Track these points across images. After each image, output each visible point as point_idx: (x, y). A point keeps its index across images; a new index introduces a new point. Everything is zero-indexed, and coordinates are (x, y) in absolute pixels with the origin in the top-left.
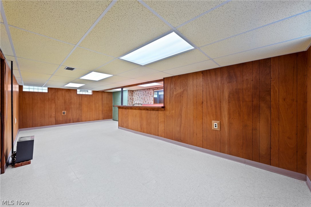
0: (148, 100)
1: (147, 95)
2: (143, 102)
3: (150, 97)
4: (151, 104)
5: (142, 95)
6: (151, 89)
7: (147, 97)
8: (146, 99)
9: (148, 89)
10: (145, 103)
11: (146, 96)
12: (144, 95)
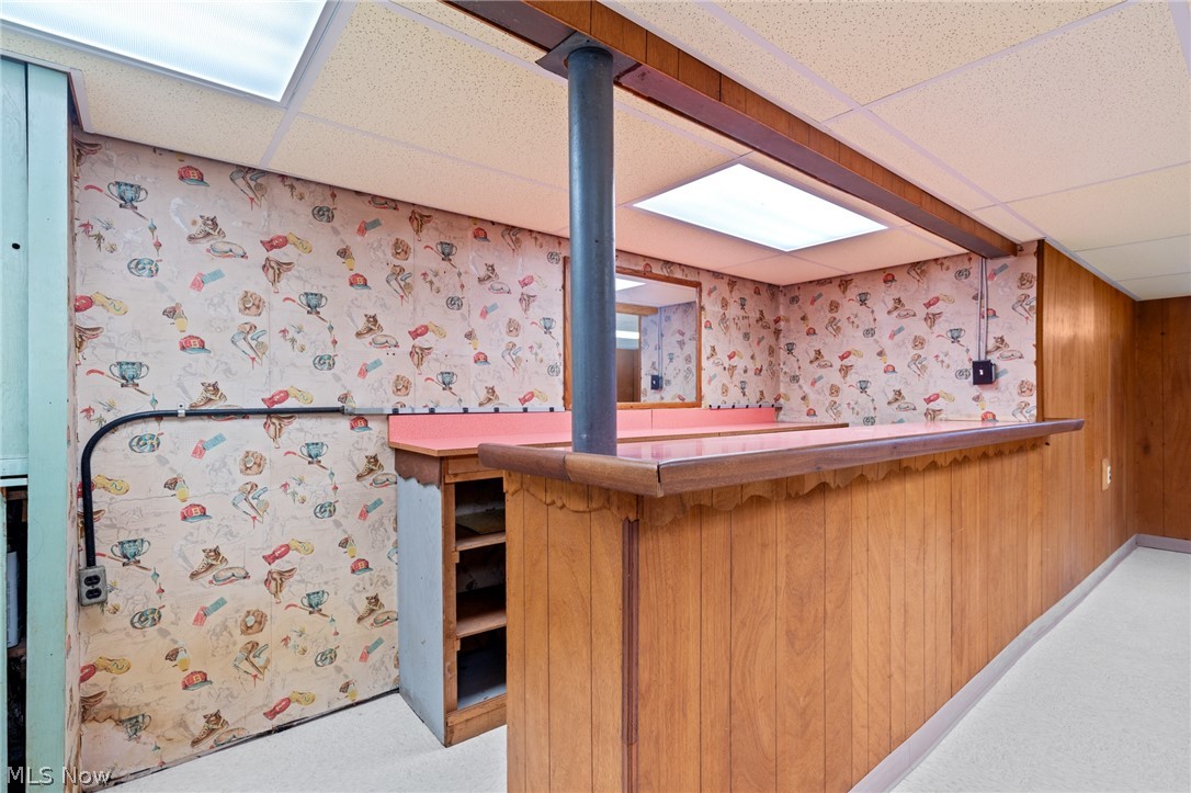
0: (481, 359)
1: (475, 296)
2: (402, 386)
3: (513, 327)
5: (378, 277)
6: (527, 241)
7: (477, 323)
8: (450, 347)
9: (492, 233)
10: (424, 394)
11: (454, 303)
12: (421, 288)
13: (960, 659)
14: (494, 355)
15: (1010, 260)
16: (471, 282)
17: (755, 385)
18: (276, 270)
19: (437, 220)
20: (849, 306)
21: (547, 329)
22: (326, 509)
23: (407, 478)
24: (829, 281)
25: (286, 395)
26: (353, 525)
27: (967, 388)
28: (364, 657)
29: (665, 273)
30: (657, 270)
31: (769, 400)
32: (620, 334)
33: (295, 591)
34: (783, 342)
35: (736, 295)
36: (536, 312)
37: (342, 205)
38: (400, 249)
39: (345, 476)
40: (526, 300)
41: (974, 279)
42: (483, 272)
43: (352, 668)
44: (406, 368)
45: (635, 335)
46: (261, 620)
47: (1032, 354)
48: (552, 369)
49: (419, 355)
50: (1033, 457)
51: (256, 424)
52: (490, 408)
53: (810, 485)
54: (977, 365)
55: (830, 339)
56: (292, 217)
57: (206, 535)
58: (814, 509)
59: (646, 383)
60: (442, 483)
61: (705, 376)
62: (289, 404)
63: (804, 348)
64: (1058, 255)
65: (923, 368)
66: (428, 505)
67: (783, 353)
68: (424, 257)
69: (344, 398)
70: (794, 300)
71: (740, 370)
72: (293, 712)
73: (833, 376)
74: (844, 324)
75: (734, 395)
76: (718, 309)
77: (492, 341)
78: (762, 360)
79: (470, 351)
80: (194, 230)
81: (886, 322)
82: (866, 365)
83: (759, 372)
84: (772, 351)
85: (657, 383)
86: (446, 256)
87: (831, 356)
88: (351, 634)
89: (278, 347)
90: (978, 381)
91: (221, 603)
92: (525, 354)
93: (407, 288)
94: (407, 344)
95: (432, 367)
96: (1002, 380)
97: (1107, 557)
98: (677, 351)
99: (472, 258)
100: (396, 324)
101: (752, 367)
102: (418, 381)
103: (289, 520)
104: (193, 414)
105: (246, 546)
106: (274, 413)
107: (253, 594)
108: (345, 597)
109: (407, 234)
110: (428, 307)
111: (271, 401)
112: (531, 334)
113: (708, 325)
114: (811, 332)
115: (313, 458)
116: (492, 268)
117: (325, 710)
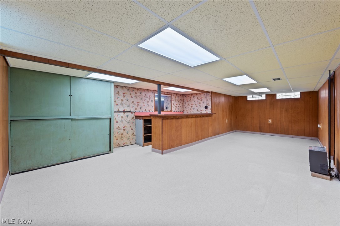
0: (144, 106)
1: (144, 98)
2: (136, 109)
3: (148, 102)
4: (150, 111)
5: (133, 97)
6: (150, 91)
7: (144, 101)
8: (141, 104)
9: (146, 90)
10: (138, 110)
11: (141, 99)
12: (138, 98)
13: (197, 138)
14: (146, 105)
15: (209, 94)
16: (143, 96)
17: (180, 109)
18: (124, 96)
19: (140, 90)
20: (192, 98)
21: (152, 102)
22: (129, 123)
23: (137, 119)
24: (190, 94)
25: (125, 110)
26: (131, 125)
27: (204, 109)
28: (132, 139)
29: (167, 94)
30: (166, 93)
31: (182, 111)
32: (161, 99)
33: (126, 131)
34: (184, 102)
35: (177, 96)
36: (151, 100)
37: (130, 89)
38: (136, 93)
39: (130, 119)
40: (150, 98)
41: (206, 95)
42: (145, 95)
43: (131, 141)
44: (136, 107)
45: (163, 99)
46: (123, 134)
47: (211, 105)
48: (153, 107)
49: (138, 105)
50: (210, 117)
51: (122, 113)
52: (145, 111)
53: (177, 118)
54: (206, 106)
55: (190, 102)
56: (125, 90)
57: (118, 124)
58: (178, 120)
59: (165, 108)
60: (143, 119)
61: (172, 107)
62: (125, 111)
63: (187, 103)
64: (214, 92)
65: (200, 107)
66: (141, 122)
67: (184, 104)
68: (138, 94)
69: (130, 110)
70: (186, 96)
71: (178, 106)
72: (125, 144)
73: (190, 107)
74: (192, 100)
75: (177, 110)
76: (174, 98)
77: (146, 104)
78: (181, 105)
79: (143, 105)
80: (117, 93)
81: (197, 100)
82: (194, 106)
83: (181, 107)
84: (183, 104)
85: (167, 108)
86: (141, 94)
87: (190, 105)
88: (131, 137)
89: (124, 105)
90: (206, 108)
91: (119, 132)
92: (149, 105)
93: (136, 97)
94: (136, 104)
95: (139, 107)
96: (208, 108)
97: (227, 132)
98: (170, 103)
99: (143, 94)
100: (135, 102)
101: (179, 106)
102: (138, 108)
103: (125, 124)
104: (117, 112)
105: (121, 126)
106: (124, 112)
107: (122, 131)
108: (130, 132)
109: (136, 91)
110: (139, 100)
111: (123, 111)
112: (150, 102)
113: (173, 100)
114: (188, 101)
115: (127, 117)
116: (146, 95)
117: (128, 145)
